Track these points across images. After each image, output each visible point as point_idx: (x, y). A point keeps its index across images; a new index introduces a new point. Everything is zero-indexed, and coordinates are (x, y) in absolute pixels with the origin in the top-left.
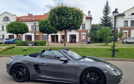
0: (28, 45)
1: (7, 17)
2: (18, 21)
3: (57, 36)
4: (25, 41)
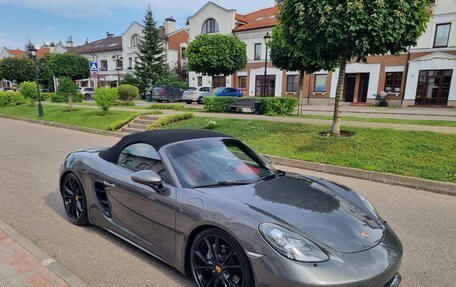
0: (240, 112)
1: (211, 19)
2: (240, 28)
3: (365, 77)
4: (254, 94)
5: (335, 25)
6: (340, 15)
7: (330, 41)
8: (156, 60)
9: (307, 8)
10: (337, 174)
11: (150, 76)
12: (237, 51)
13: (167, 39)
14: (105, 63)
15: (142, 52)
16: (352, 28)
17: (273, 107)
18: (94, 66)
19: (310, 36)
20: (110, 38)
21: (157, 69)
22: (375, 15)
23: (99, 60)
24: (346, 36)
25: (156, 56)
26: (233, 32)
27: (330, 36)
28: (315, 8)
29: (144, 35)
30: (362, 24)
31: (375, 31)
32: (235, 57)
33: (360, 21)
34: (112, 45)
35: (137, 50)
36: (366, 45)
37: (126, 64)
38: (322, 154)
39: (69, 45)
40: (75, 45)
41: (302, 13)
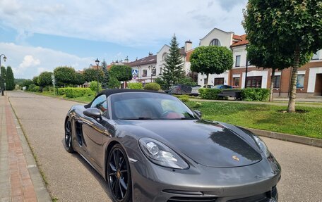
1: (215, 39)
2: (236, 44)
5: (284, 25)
6: (288, 18)
7: (281, 38)
8: (177, 68)
9: (263, 15)
10: (284, 140)
11: (171, 79)
12: (225, 57)
13: (185, 55)
14: (145, 72)
15: (168, 63)
16: (299, 27)
17: (250, 95)
18: (135, 72)
19: (265, 35)
20: (151, 56)
21: (177, 74)
22: (317, 15)
23: (142, 69)
24: (294, 33)
25: (177, 66)
26: (231, 47)
27: (281, 34)
28: (268, 14)
29: (169, 52)
30: (307, 23)
31: (318, 27)
32: (224, 60)
33: (304, 21)
34: (151, 60)
35: (165, 62)
36: (311, 39)
37: (158, 72)
38: (275, 125)
39: (126, 62)
40: (129, 62)
41: (259, 19)
